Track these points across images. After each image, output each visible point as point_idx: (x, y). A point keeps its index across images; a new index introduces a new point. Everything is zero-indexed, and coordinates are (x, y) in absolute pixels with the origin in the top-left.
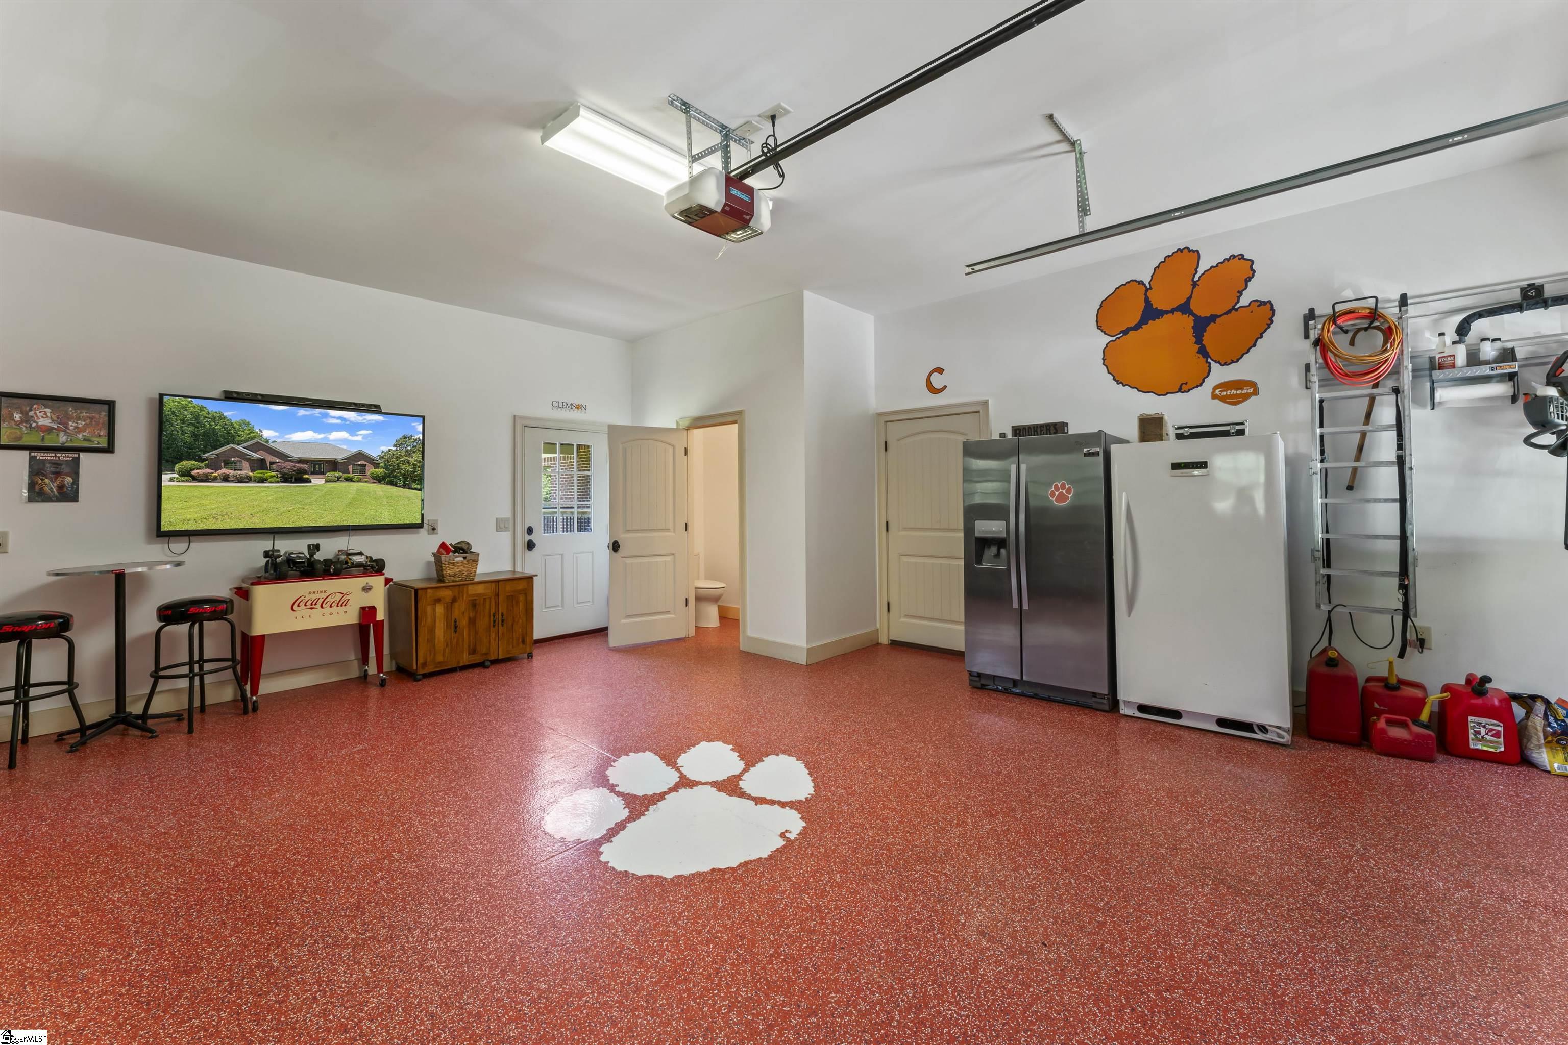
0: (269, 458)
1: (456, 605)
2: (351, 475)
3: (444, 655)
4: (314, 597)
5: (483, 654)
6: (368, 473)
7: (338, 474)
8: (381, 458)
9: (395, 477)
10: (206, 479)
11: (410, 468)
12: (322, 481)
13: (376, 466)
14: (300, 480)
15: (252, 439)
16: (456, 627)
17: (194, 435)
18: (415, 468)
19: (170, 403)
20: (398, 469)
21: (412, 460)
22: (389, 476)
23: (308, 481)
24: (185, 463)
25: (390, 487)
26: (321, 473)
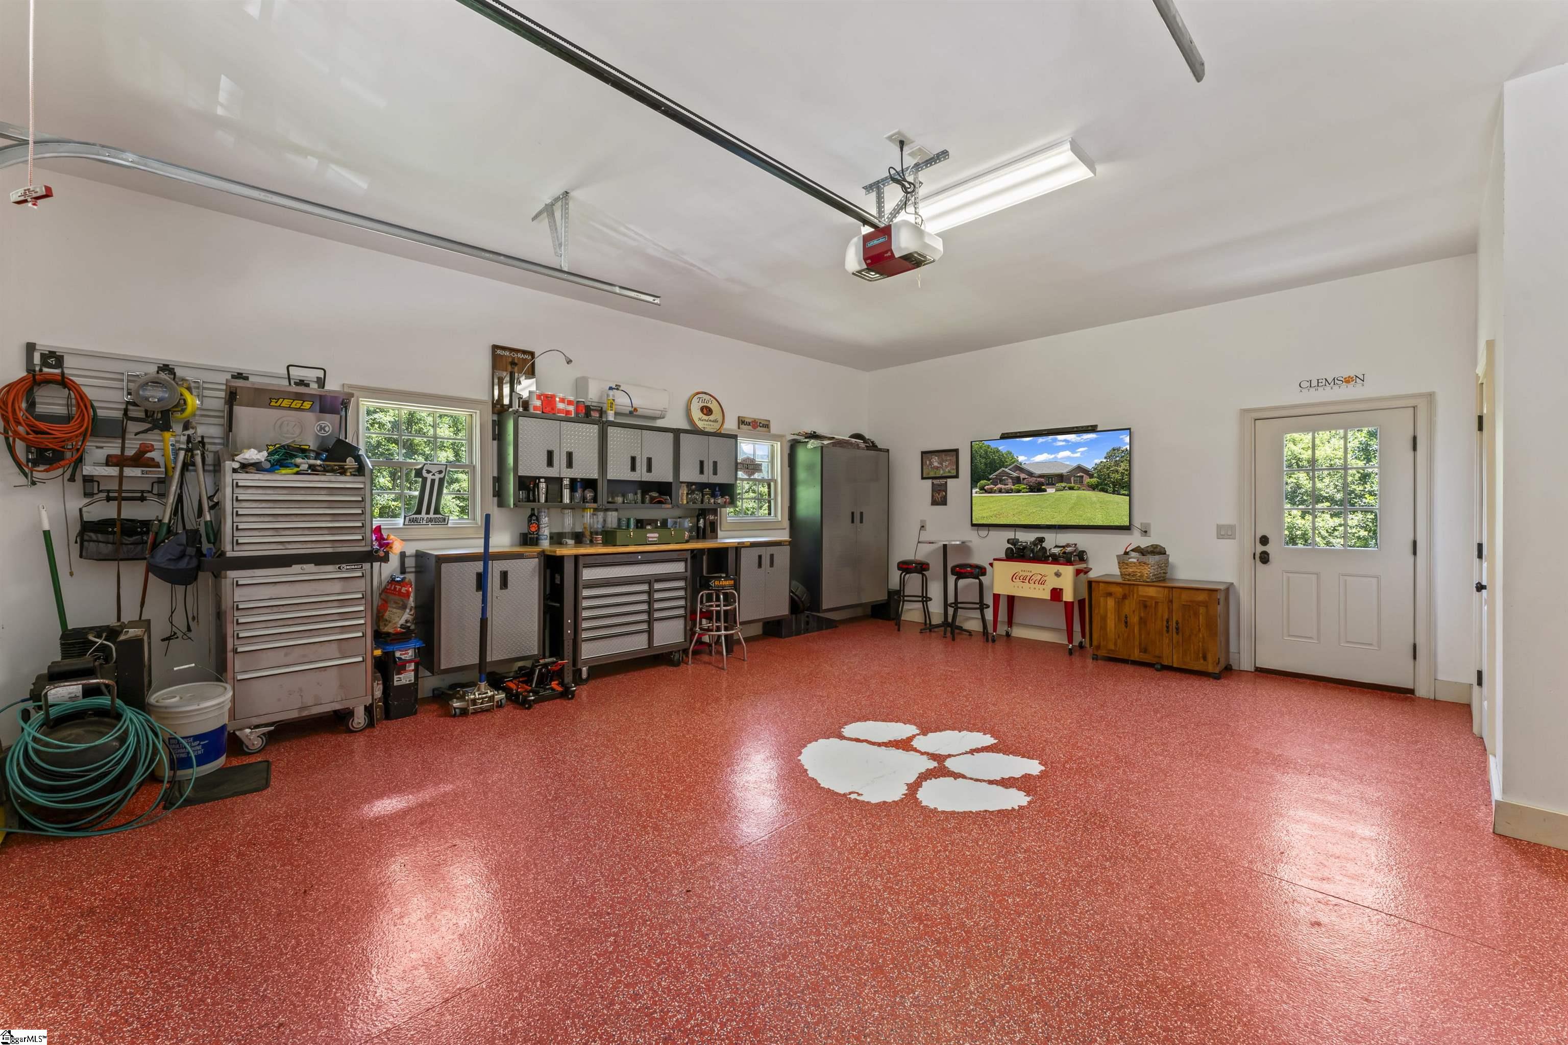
0: (1023, 476)
1: (1127, 602)
2: (1073, 485)
3: (1115, 644)
4: (1025, 574)
5: (1156, 657)
6: (1085, 482)
7: (1063, 484)
8: (1095, 469)
9: (1106, 485)
10: (991, 491)
11: (1118, 476)
12: (1054, 490)
13: (1091, 476)
14: (1040, 490)
15: (1013, 463)
16: (1126, 623)
17: (986, 464)
18: (1123, 476)
19: (975, 447)
20: (1109, 478)
21: (1120, 469)
22: (1101, 485)
23: (1045, 491)
24: (982, 482)
25: (1102, 493)
26: (1052, 484)
